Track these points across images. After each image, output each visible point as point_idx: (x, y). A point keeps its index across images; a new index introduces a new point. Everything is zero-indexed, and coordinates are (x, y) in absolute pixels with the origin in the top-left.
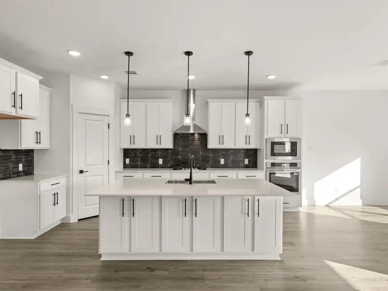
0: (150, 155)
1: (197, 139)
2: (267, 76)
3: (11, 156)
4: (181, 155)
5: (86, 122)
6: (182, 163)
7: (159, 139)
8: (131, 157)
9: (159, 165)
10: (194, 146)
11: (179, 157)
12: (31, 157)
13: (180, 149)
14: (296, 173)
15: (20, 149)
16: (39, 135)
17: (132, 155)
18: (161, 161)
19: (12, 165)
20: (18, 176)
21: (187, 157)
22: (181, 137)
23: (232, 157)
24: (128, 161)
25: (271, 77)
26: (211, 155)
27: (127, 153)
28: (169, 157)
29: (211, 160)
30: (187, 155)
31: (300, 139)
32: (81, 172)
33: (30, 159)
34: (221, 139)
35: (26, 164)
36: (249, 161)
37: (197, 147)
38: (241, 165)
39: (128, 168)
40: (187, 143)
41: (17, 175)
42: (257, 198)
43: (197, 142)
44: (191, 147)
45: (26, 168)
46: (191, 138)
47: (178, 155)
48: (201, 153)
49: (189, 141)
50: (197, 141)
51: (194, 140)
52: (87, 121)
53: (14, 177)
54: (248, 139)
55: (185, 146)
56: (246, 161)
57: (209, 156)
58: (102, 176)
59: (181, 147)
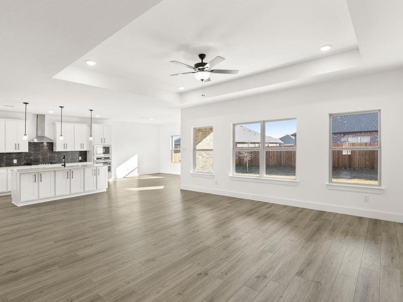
0: (5, 157)
4: (33, 156)
7: (17, 146)
9: (14, 164)
10: (43, 150)
11: (32, 158)
18: (15, 161)
21: (38, 158)
22: (34, 144)
23: (71, 156)
28: (22, 158)
31: (111, 146)
34: (65, 146)
36: (82, 158)
37: (45, 151)
38: (77, 160)
42: (98, 168)
44: (41, 151)
46: (40, 145)
47: (31, 156)
48: (48, 154)
49: (39, 147)
50: (46, 147)
54: (82, 145)
55: (35, 151)
56: (80, 158)
57: (55, 156)
59: (33, 151)
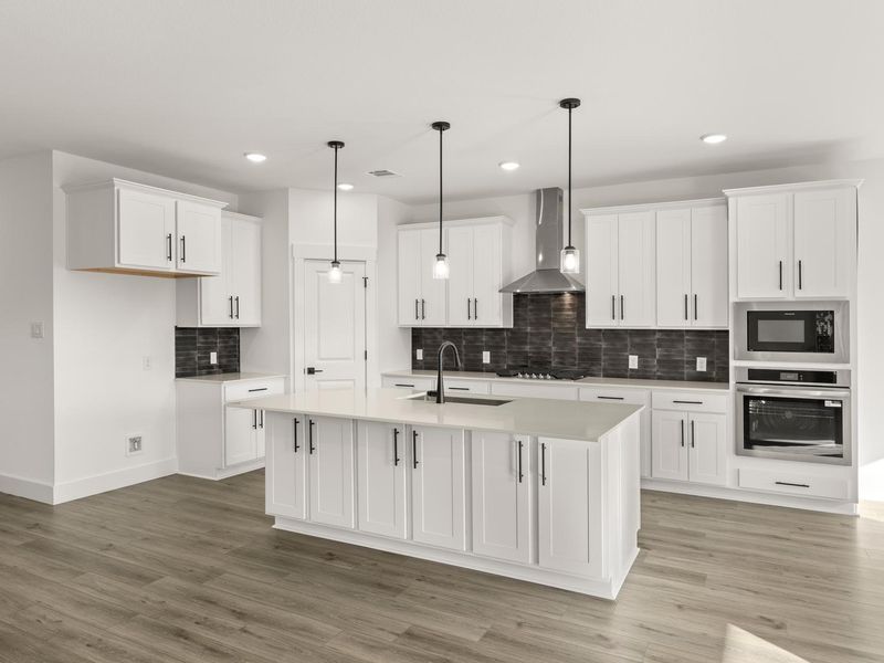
0: (464, 343)
1: (568, 307)
2: (702, 138)
3: (195, 338)
4: (531, 343)
5: (319, 277)
6: (534, 363)
7: (472, 306)
8: (426, 346)
9: (483, 365)
10: (561, 322)
11: (528, 348)
12: (235, 341)
13: (529, 329)
14: (833, 401)
15: (199, 326)
16: (234, 302)
17: (429, 342)
18: (486, 357)
19: (197, 354)
20: (209, 373)
21: (545, 349)
22: (532, 301)
23: (658, 352)
24: (420, 354)
25: (715, 140)
26: (604, 345)
27: (419, 337)
28: (504, 347)
29: (603, 358)
30: (544, 345)
31: (845, 304)
32: (311, 371)
33: (232, 343)
34: (618, 305)
35: (224, 353)
36: (708, 363)
37: (569, 326)
38: (687, 371)
39: (420, 368)
40: (545, 315)
41: (209, 371)
43: (569, 314)
44: (556, 325)
45: (224, 361)
46: (553, 304)
47: (526, 343)
48: (578, 340)
49: (548, 311)
50: (569, 310)
51: (560, 309)
52: (321, 274)
53: (200, 375)
54: (691, 304)
55: (538, 323)
56: (702, 364)
57: (599, 349)
58: (352, 383)
59: (532, 324)
